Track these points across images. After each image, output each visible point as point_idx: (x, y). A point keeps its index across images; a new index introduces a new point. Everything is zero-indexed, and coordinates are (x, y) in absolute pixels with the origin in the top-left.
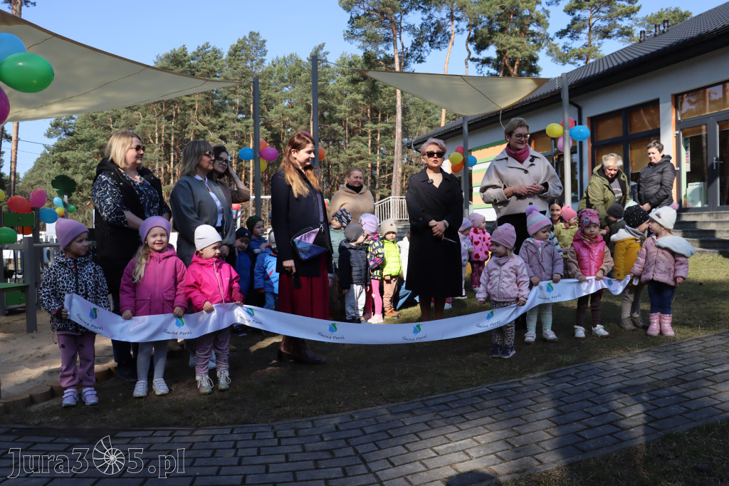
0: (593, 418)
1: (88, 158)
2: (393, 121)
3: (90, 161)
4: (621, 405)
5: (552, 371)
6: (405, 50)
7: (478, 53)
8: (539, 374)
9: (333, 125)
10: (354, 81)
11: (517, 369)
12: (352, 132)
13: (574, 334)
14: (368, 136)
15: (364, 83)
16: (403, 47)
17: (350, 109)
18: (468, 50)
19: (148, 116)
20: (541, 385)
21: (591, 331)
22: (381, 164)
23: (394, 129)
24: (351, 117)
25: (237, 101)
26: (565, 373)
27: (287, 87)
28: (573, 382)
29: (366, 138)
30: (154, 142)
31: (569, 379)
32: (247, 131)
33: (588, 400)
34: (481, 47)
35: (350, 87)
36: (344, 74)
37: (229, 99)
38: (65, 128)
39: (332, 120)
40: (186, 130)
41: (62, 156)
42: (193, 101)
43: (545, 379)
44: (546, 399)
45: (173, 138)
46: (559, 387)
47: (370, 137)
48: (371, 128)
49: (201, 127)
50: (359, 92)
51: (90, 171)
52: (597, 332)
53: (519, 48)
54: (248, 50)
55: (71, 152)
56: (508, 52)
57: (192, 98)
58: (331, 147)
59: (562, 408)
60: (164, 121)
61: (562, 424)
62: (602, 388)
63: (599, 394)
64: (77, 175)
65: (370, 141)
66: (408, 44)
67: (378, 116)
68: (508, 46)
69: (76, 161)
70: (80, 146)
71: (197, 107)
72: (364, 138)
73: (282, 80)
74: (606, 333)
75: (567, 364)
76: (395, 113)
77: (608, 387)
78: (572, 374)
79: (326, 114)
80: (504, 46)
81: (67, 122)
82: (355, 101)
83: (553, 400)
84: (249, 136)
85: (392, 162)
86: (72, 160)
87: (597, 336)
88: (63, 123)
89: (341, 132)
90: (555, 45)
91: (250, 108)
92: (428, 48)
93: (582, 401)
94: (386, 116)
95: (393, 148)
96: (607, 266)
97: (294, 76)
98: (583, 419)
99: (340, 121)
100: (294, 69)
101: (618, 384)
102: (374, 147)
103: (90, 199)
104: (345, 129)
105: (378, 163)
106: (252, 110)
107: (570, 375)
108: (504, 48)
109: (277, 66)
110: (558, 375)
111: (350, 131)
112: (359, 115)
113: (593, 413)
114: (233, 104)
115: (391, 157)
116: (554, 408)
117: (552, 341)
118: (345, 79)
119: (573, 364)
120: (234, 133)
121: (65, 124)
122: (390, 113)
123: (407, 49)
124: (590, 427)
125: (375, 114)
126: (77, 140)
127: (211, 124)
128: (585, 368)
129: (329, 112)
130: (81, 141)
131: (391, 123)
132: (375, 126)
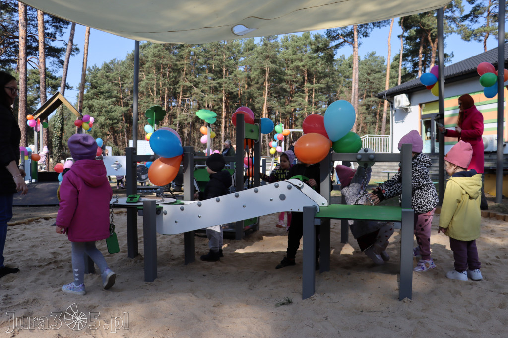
3: (110, 107)
9: (282, 84)
14: (305, 93)
19: (150, 75)
25: (214, 66)
30: (154, 94)
32: (221, 87)
39: (281, 80)
40: (178, 85)
41: (90, 103)
42: (183, 65)
45: (166, 91)
47: (307, 94)
48: (309, 87)
49: (188, 84)
51: (110, 114)
55: (96, 100)
57: (182, 63)
64: (101, 117)
65: (307, 97)
67: (313, 79)
71: (185, 70)
72: (303, 95)
84: (222, 90)
86: (97, 106)
89: (287, 89)
91: (223, 71)
99: (287, 82)
102: (310, 101)
105: (312, 113)
112: (299, 78)
114: (210, 68)
120: (211, 88)
122: (322, 77)
125: (311, 78)
127: (195, 81)
130: (102, 93)
131: (323, 84)
132: (311, 86)
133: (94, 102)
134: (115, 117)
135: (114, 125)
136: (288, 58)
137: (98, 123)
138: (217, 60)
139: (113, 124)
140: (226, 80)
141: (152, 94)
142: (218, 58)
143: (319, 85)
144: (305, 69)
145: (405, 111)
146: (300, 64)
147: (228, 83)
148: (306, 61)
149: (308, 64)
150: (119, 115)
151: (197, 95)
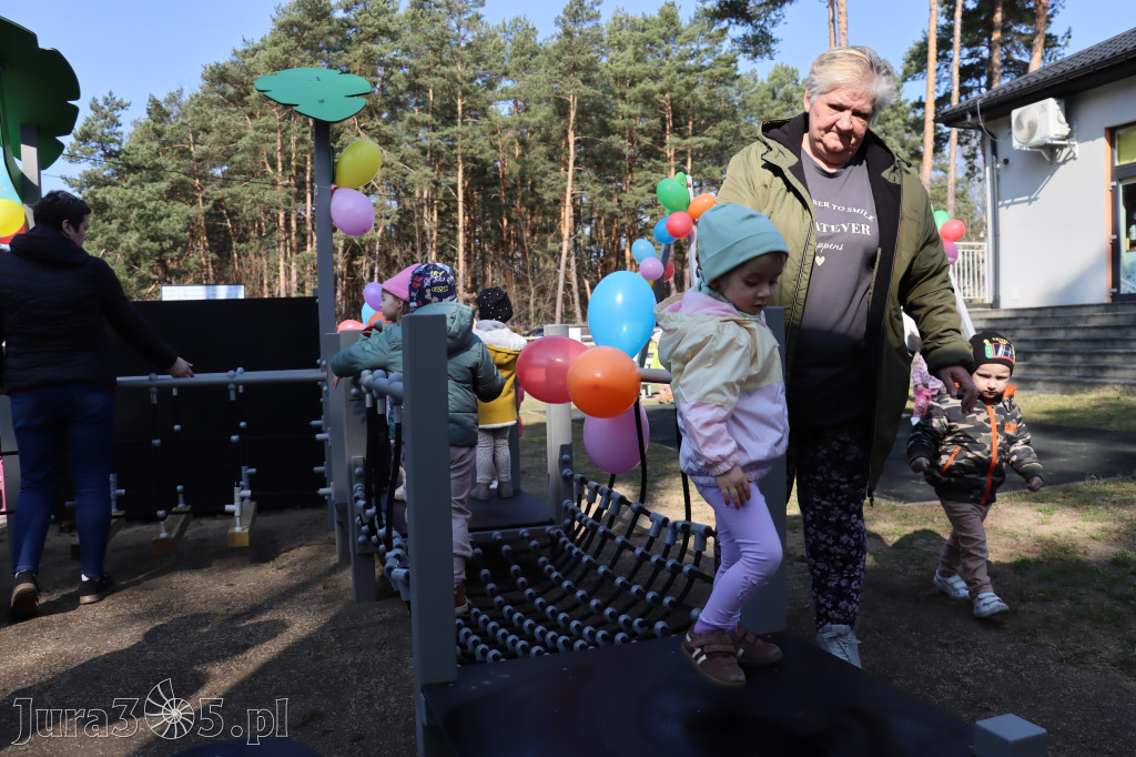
1: (149, 200)
3: (153, 204)
9: (611, 138)
12: (643, 153)
14: (669, 160)
19: (266, 118)
24: (640, 127)
29: (667, 163)
30: (275, 169)
32: (452, 148)
38: (102, 142)
39: (606, 130)
41: (97, 196)
47: (674, 162)
48: (677, 145)
51: (153, 224)
55: (114, 189)
60: (295, 126)
64: (129, 234)
65: (672, 171)
67: (687, 125)
69: (124, 205)
70: (132, 177)
72: (663, 164)
81: (106, 131)
82: (646, 96)
84: (456, 155)
88: (99, 132)
89: (626, 151)
91: (456, 106)
99: (622, 132)
103: (154, 281)
106: (460, 108)
120: (426, 151)
121: (103, 134)
126: (128, 166)
129: (599, 116)
132: (684, 142)
133: (109, 192)
134: (167, 232)
135: (166, 254)
136: (624, 71)
137: (120, 250)
138: (443, 76)
139: (163, 251)
140: (466, 128)
141: (269, 169)
142: (445, 69)
143: (704, 138)
144: (665, 99)
145: (1047, 156)
146: (655, 87)
147: (471, 136)
148: (670, 77)
149: (676, 87)
150: (178, 227)
151: (389, 170)
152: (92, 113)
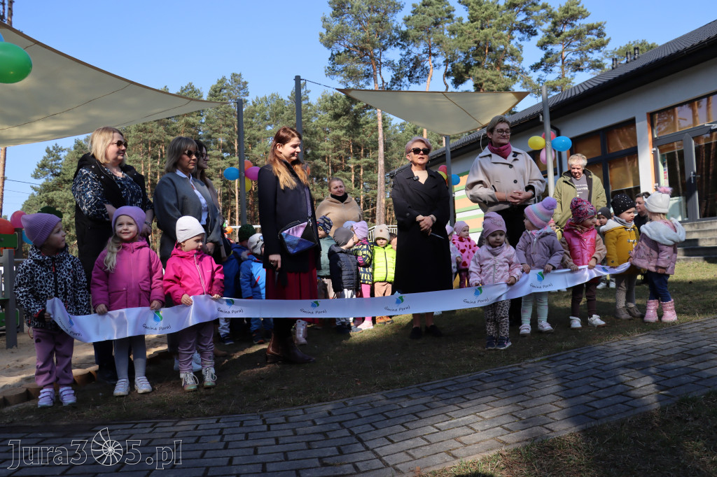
0: (601, 391)
2: (374, 156)
4: (629, 379)
5: (552, 356)
6: (385, 84)
7: (456, 87)
8: (539, 359)
9: (316, 161)
10: (336, 117)
11: (515, 357)
12: (335, 168)
13: (570, 325)
14: (350, 171)
15: (346, 117)
16: (383, 81)
17: (333, 146)
18: (446, 84)
19: (134, 155)
20: (542, 368)
21: (587, 322)
22: (365, 198)
23: (377, 163)
24: (334, 154)
25: (221, 141)
26: (565, 357)
27: (270, 125)
28: (575, 363)
29: (350, 173)
31: (570, 361)
33: (593, 376)
34: (459, 81)
35: (333, 123)
36: (326, 109)
37: (214, 138)
38: (52, 169)
43: (545, 363)
44: (549, 378)
45: (158, 177)
46: (560, 368)
47: (353, 172)
48: (355, 163)
50: (342, 128)
52: (594, 323)
53: (495, 81)
54: (231, 90)
55: (57, 192)
56: (484, 84)
58: (316, 184)
59: (567, 384)
60: (149, 159)
61: (569, 398)
62: (607, 366)
63: (604, 371)
65: (353, 176)
66: (388, 79)
67: (360, 151)
68: (484, 79)
70: (67, 186)
72: (347, 174)
73: (264, 118)
74: (603, 323)
75: (567, 349)
76: (377, 148)
77: (612, 364)
78: (573, 357)
79: (309, 152)
80: (480, 79)
81: (54, 163)
82: (338, 138)
83: (557, 378)
85: (376, 196)
86: (59, 200)
87: (593, 326)
88: (50, 163)
89: (324, 167)
90: (529, 78)
92: (408, 82)
93: (588, 377)
94: (369, 152)
95: (377, 182)
96: (599, 254)
97: (277, 114)
98: (592, 392)
99: (323, 158)
100: (276, 108)
101: (622, 362)
102: (357, 183)
104: (328, 165)
105: (362, 198)
106: (236, 148)
107: (571, 358)
108: (481, 81)
109: (258, 106)
110: (558, 358)
111: (333, 167)
112: (342, 152)
113: (601, 386)
114: (216, 143)
115: (375, 191)
116: (558, 385)
117: (548, 332)
118: (327, 115)
119: (572, 349)
120: (218, 170)
121: (52, 164)
122: (372, 149)
123: (387, 83)
124: (599, 399)
125: (358, 150)
128: (587, 351)
129: (312, 149)
130: (67, 181)
131: (374, 159)
132: (358, 162)
136: (326, 125)
138: (226, 132)
142: (227, 129)
152: (47, 154)
